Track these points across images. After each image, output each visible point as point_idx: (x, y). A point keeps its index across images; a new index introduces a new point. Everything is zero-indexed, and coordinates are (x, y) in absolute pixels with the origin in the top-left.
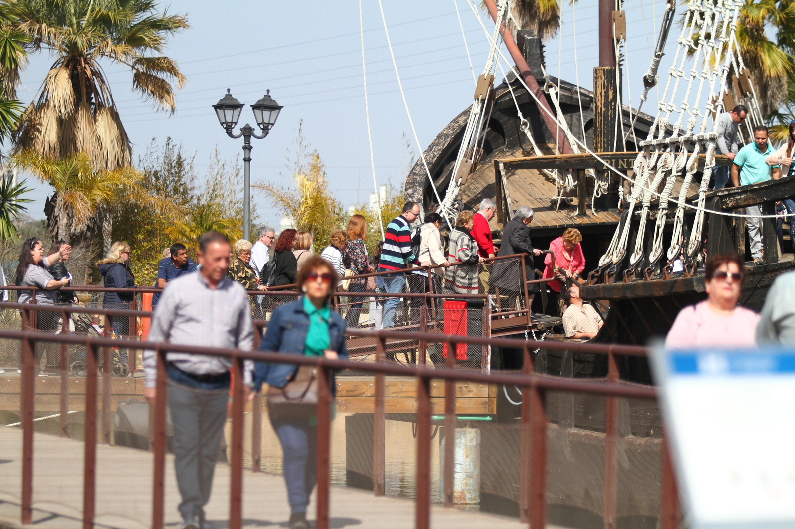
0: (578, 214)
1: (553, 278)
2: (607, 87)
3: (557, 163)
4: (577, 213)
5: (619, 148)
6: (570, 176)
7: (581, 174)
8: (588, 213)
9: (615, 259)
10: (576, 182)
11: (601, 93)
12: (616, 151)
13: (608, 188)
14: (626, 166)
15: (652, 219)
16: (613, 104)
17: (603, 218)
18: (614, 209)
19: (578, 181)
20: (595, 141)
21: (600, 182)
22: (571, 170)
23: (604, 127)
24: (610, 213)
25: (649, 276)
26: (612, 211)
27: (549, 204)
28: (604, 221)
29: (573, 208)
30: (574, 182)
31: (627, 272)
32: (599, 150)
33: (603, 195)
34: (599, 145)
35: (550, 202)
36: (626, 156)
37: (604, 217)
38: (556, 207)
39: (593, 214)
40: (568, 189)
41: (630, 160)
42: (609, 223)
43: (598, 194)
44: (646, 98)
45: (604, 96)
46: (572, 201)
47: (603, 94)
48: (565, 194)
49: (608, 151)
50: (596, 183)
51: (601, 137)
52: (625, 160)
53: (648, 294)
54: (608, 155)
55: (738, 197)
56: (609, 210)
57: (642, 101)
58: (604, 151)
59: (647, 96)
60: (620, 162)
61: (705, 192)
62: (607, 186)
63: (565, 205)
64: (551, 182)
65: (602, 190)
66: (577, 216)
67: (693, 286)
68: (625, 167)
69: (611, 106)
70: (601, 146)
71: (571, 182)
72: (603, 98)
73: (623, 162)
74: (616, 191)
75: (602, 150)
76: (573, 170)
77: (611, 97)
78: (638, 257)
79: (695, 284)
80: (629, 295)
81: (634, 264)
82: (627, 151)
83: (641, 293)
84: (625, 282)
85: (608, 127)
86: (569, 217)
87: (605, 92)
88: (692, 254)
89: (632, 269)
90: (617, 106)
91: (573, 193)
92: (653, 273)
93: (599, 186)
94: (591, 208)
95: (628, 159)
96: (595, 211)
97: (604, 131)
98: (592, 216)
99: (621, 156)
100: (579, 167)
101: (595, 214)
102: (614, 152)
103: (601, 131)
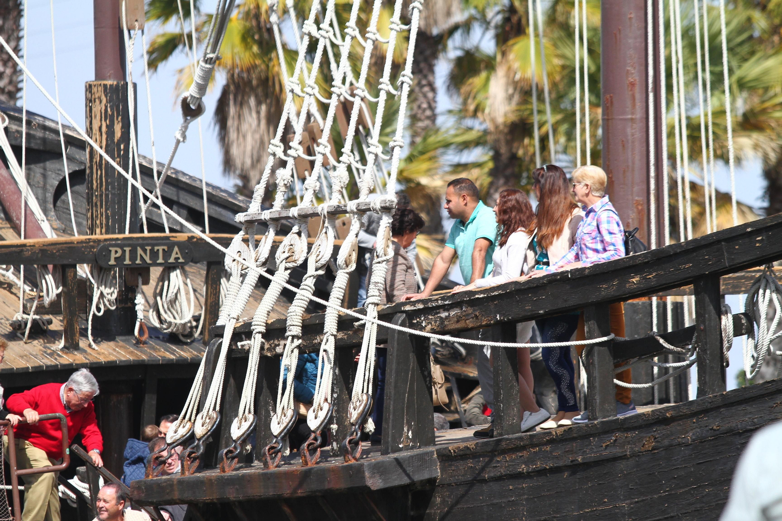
0: (65, 347)
1: (64, 465)
2: (112, 116)
3: (27, 254)
4: (62, 344)
5: (136, 226)
6: (49, 278)
7: (70, 274)
8: (82, 344)
9: (200, 430)
10: (61, 289)
11: (100, 128)
12: (130, 232)
13: (116, 299)
14: (150, 259)
15: (269, 355)
16: (122, 147)
17: (110, 354)
18: (130, 337)
19: (64, 285)
20: (89, 215)
21: (102, 288)
22: (50, 267)
23: (107, 189)
24: (121, 343)
25: (273, 459)
26: (122, 340)
27: (9, 329)
28: (112, 358)
29: (54, 336)
30: (57, 288)
31: (226, 454)
32: (98, 231)
33: (107, 311)
34: (98, 222)
35: (11, 325)
36: (150, 242)
37: (111, 351)
38: (23, 334)
39: (90, 346)
40: (47, 301)
41: (156, 248)
42: (121, 361)
43: (99, 309)
44: (184, 137)
45: (107, 133)
46: (50, 322)
47: (104, 129)
48: (40, 310)
49: (114, 233)
50: (95, 289)
51: (101, 207)
52: (148, 248)
53: (271, 493)
54: (117, 239)
55: (444, 315)
56: (118, 338)
57: (178, 142)
58: (107, 232)
59: (187, 133)
60: (140, 251)
61: (377, 304)
62: (115, 296)
63: (39, 331)
64: (5, 288)
65: (107, 303)
66: (62, 350)
67: (363, 478)
68: (148, 261)
69: (119, 150)
70: (101, 224)
71: (51, 288)
72: (104, 136)
73: (145, 251)
74: (129, 305)
75: (104, 230)
76: (55, 267)
77: (118, 134)
78: (245, 426)
79: (367, 474)
80: (232, 495)
81: (239, 438)
82: (149, 231)
83: (258, 491)
84: (224, 471)
85: (113, 188)
86: (49, 351)
87: (107, 126)
88: (358, 419)
89: (235, 448)
90: (131, 150)
91: (54, 308)
92: (279, 454)
93: (102, 295)
94: (87, 337)
95: (153, 245)
96: (94, 341)
97: (107, 195)
98: (89, 350)
99: (141, 242)
100: (65, 262)
101: (94, 346)
102: (127, 234)
103: (101, 196)
